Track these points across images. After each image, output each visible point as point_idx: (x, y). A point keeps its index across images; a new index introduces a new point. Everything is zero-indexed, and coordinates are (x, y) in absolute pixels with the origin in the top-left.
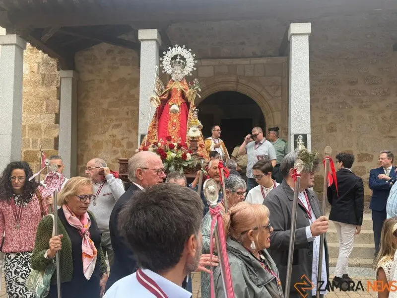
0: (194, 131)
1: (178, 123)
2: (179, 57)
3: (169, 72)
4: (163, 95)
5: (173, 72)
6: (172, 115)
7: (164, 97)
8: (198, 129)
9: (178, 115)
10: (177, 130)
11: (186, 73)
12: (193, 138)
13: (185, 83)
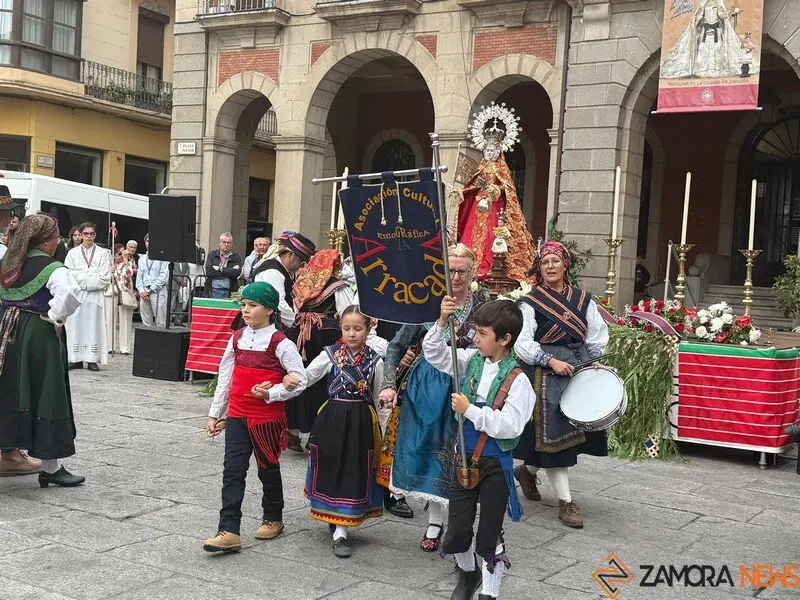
0: (498, 244)
1: (485, 228)
2: (495, 122)
3: (480, 147)
4: (471, 183)
5: (485, 146)
6: (479, 215)
7: (472, 187)
8: (503, 241)
9: (486, 215)
10: (482, 239)
11: (505, 148)
12: (498, 254)
13: (503, 162)
